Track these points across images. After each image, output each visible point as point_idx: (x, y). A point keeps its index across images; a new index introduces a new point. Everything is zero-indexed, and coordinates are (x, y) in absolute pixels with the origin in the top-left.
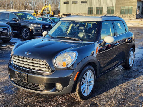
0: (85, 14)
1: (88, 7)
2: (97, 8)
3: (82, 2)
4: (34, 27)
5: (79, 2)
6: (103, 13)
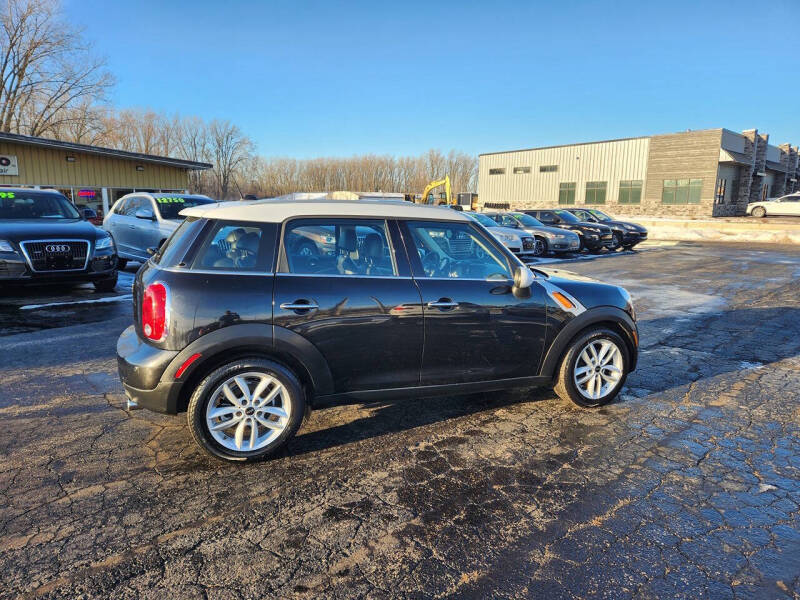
1: (560, 182)
2: (589, 184)
3: (543, 169)
5: (535, 170)
6: (607, 199)
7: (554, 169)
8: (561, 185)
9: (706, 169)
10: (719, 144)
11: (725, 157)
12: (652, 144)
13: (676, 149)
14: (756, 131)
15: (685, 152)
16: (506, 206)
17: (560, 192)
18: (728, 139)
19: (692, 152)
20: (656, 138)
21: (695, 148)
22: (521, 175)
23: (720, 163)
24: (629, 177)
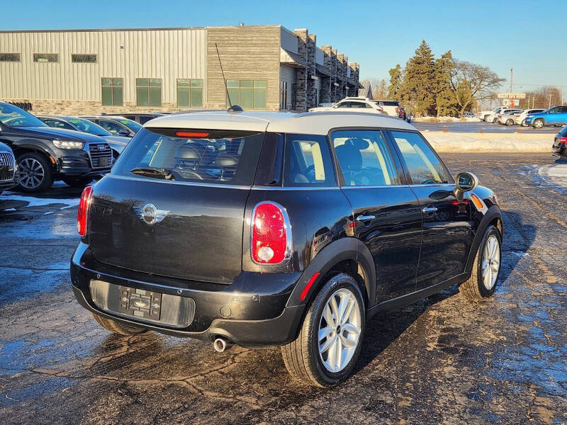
0: (92, 104)
1: (102, 76)
2: (139, 81)
3: (76, 59)
4: (65, 150)
5: (65, 58)
6: (163, 102)
7: (90, 59)
8: (104, 80)
9: (267, 69)
10: (279, 42)
11: (285, 57)
12: (209, 38)
13: (237, 45)
14: (307, 32)
15: (244, 49)
16: (27, 106)
17: (103, 89)
18: (287, 38)
19: (253, 49)
20: (212, 31)
21: (255, 45)
22: (43, 64)
23: (282, 64)
24: (188, 75)
